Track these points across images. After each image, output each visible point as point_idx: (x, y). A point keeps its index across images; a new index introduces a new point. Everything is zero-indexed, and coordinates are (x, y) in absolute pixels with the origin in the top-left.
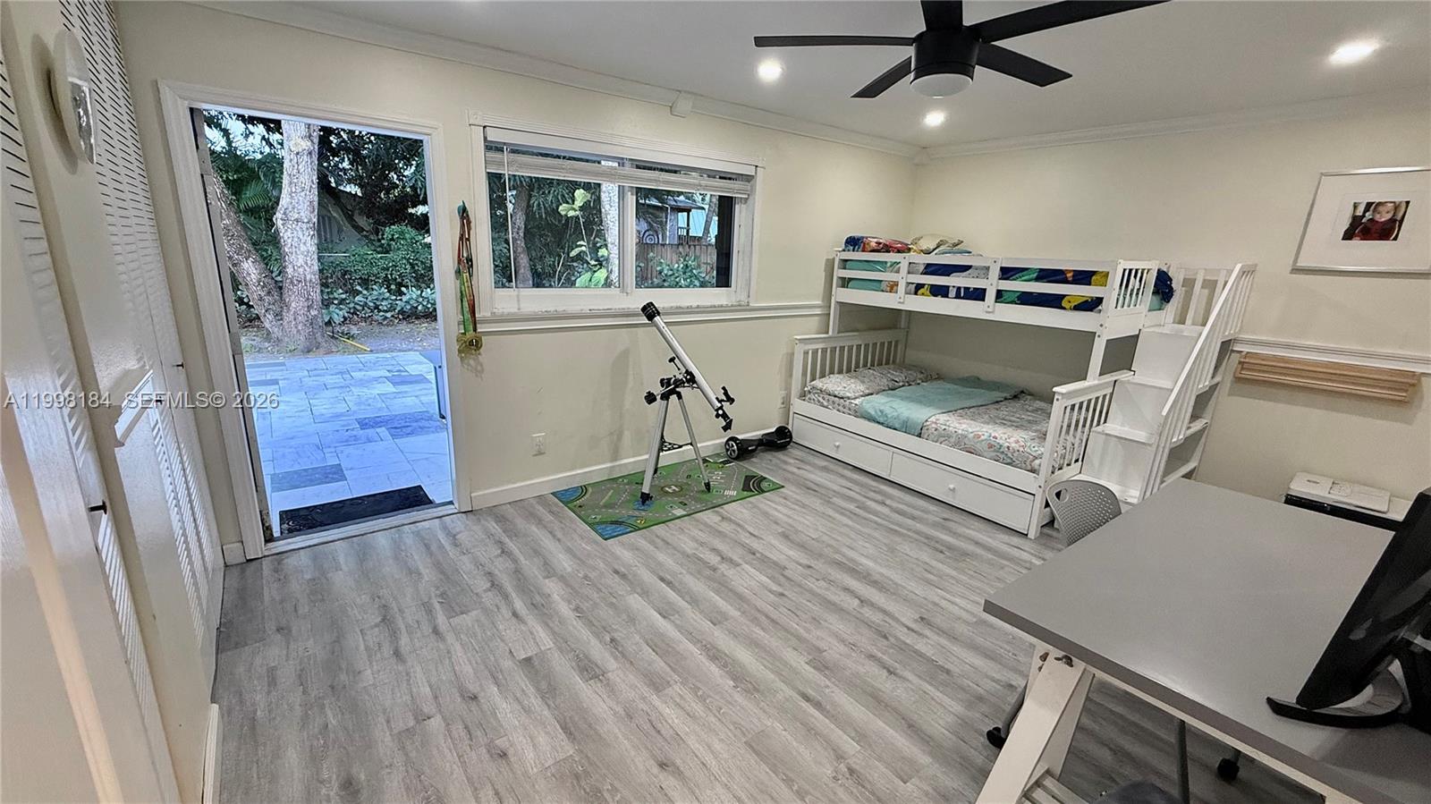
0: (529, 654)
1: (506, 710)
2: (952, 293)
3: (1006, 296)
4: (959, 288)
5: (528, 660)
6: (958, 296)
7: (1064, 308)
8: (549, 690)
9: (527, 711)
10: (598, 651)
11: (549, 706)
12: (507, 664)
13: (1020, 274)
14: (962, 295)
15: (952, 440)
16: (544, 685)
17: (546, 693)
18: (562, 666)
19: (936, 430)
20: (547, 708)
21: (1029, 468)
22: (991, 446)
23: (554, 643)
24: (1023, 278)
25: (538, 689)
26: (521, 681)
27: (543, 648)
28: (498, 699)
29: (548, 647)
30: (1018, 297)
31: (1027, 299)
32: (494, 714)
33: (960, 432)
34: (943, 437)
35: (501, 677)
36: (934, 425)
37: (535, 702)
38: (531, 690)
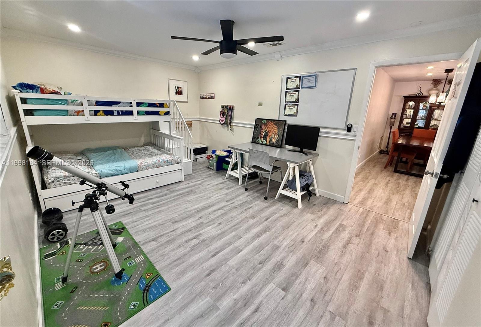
0: (280, 290)
1: (310, 286)
2: (116, 113)
3: (140, 113)
4: (118, 111)
5: (284, 289)
6: (119, 114)
7: (161, 115)
8: (294, 276)
9: (306, 279)
10: (268, 266)
11: (301, 273)
12: (290, 297)
13: (142, 105)
14: (121, 114)
15: (151, 166)
16: (294, 278)
17: (296, 276)
18: (280, 276)
19: (144, 166)
20: (302, 273)
21: (177, 163)
22: (165, 162)
23: (270, 283)
24: (144, 106)
25: (296, 279)
26: (296, 287)
27: (275, 286)
28: (308, 291)
29: (273, 285)
30: (145, 113)
31: (148, 113)
32: (314, 289)
33: (153, 162)
34: (148, 167)
35: (298, 295)
36: (143, 165)
37: (302, 278)
38: (298, 281)
